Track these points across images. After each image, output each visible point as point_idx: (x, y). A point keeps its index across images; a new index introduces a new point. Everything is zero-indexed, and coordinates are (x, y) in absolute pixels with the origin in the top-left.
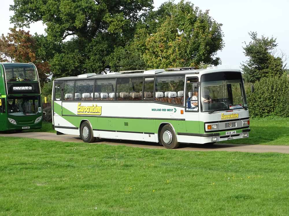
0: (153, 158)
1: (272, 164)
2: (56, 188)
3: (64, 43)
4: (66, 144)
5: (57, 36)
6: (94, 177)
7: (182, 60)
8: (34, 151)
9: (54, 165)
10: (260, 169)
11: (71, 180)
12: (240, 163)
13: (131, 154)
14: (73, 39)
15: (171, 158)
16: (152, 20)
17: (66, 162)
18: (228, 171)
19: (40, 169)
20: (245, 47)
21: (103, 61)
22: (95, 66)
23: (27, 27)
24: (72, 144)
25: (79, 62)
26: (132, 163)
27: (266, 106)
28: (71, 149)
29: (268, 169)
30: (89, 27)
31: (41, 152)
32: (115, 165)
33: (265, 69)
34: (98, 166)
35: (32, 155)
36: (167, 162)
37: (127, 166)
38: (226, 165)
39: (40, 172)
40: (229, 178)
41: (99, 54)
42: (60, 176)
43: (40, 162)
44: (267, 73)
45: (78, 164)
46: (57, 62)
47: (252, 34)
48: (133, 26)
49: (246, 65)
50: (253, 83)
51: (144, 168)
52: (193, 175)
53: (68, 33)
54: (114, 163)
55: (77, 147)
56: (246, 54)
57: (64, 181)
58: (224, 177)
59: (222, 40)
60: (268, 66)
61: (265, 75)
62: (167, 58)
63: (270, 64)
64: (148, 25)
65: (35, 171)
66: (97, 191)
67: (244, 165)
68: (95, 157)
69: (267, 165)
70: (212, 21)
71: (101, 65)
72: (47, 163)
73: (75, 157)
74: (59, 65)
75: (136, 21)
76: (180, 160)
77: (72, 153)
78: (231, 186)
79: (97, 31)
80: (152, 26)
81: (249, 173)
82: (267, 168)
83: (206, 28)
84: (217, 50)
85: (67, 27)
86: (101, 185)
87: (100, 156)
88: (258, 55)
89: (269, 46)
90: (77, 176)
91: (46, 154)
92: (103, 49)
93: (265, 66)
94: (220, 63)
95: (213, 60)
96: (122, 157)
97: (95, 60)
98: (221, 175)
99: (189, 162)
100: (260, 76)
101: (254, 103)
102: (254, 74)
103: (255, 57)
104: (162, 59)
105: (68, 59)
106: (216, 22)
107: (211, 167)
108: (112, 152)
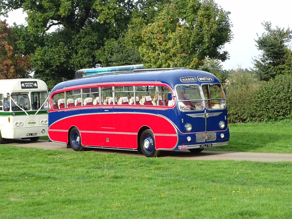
0: (148, 168)
1: (286, 175)
2: (32, 203)
3: (47, 34)
4: (48, 152)
5: (38, 26)
6: (77, 190)
7: (184, 55)
8: (11, 160)
9: (32, 176)
10: (271, 181)
11: (51, 194)
12: (248, 174)
13: (123, 164)
14: (58, 29)
15: (168, 168)
16: (150, 7)
17: (47, 172)
18: (233, 184)
19: (16, 181)
20: (257, 39)
21: (94, 55)
22: (83, 62)
23: (4, 16)
24: (55, 152)
25: (65, 56)
26: (123, 174)
27: (281, 108)
28: (54, 158)
29: (280, 181)
30: (77, 15)
31: (18, 161)
32: (103, 176)
33: (281, 65)
34: (83, 178)
35: (8, 165)
36: (163, 173)
37: (117, 178)
38: (232, 177)
39: (16, 185)
40: (234, 192)
41: (88, 47)
42: (38, 189)
43: (17, 173)
44: (283, 69)
45: (60, 175)
46: (39, 57)
47: (266, 24)
48: (128, 14)
49: (258, 60)
50: (266, 81)
51: (136, 181)
52: (193, 188)
53: (52, 22)
54: (102, 174)
55: (61, 156)
56: (259, 48)
57: (42, 195)
58: (228, 190)
59: (230, 31)
60: (284, 62)
61: (281, 72)
62: (166, 52)
63: (287, 59)
64: (145, 13)
65: (11, 183)
66: (80, 207)
67: (253, 176)
68: (81, 167)
69: (279, 177)
70: (219, 8)
71: (91, 60)
72: (25, 174)
73: (57, 168)
74: (42, 60)
75: (131, 9)
76: (179, 171)
77: (55, 163)
78: (236, 200)
79: (87, 21)
80: (150, 14)
81: (258, 186)
82: (278, 179)
83: (211, 17)
84: (224, 42)
85: (51, 16)
86: (85, 200)
87: (86, 166)
88: (272, 49)
89: (285, 38)
90: (59, 189)
91: (24, 164)
92: (92, 42)
93: (280, 62)
94: (228, 58)
95: (219, 54)
96: (112, 167)
97: (84, 54)
98: (225, 188)
99: (189, 173)
100: (275, 73)
101: (267, 104)
102: (268, 71)
103: (269, 51)
104: (160, 53)
105: (53, 53)
106: (223, 10)
107: (214, 179)
108: (101, 162)
